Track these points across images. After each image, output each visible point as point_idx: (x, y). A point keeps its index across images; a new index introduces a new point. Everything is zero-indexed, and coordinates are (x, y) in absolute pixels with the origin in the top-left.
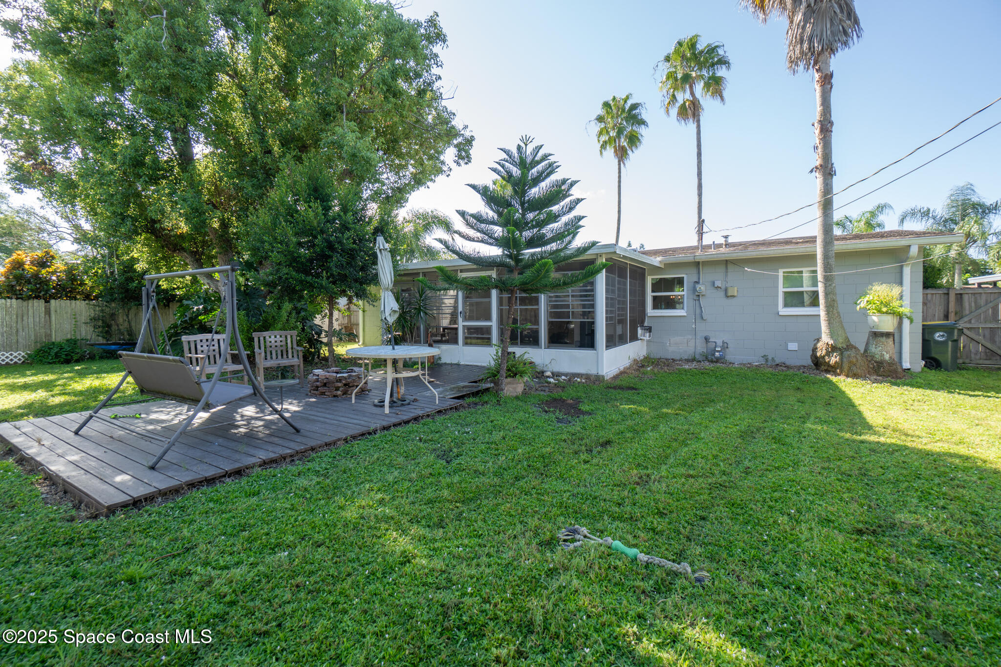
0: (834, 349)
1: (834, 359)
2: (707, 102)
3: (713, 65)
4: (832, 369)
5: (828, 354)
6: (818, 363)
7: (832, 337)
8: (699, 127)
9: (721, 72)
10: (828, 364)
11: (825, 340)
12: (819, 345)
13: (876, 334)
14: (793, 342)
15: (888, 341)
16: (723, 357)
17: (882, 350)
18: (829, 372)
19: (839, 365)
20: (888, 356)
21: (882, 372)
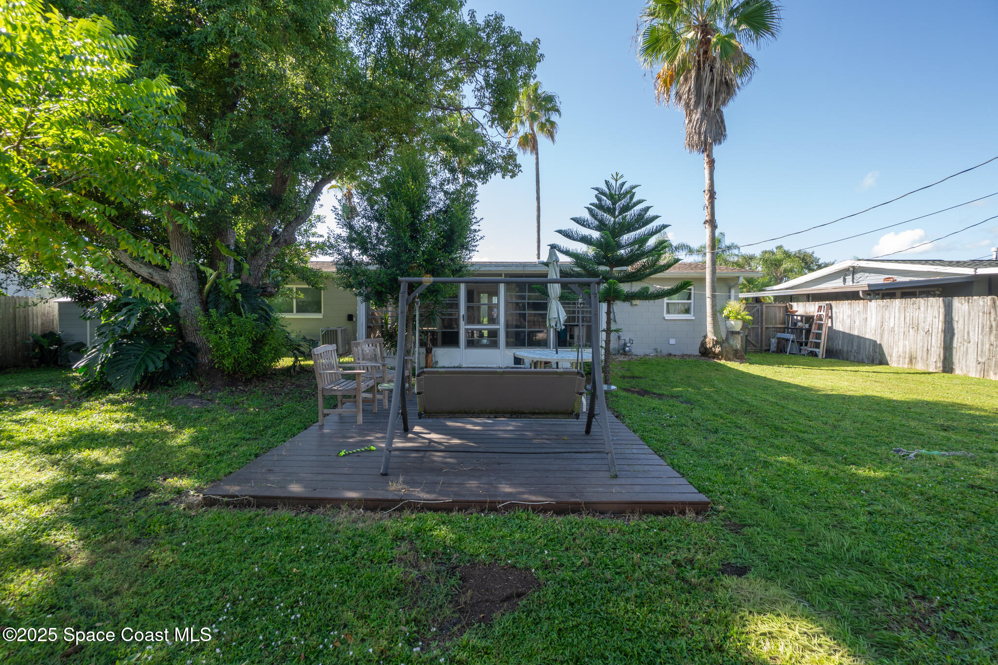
0: (717, 343)
1: (718, 350)
2: (542, 140)
3: (549, 110)
4: (716, 356)
5: (714, 346)
6: (705, 352)
7: (715, 335)
8: (537, 159)
9: (554, 117)
10: (714, 353)
11: (711, 337)
12: (707, 340)
13: (734, 333)
14: (672, 338)
15: (739, 338)
16: (630, 351)
17: (737, 343)
18: (714, 358)
19: (721, 353)
20: (739, 347)
21: (738, 356)
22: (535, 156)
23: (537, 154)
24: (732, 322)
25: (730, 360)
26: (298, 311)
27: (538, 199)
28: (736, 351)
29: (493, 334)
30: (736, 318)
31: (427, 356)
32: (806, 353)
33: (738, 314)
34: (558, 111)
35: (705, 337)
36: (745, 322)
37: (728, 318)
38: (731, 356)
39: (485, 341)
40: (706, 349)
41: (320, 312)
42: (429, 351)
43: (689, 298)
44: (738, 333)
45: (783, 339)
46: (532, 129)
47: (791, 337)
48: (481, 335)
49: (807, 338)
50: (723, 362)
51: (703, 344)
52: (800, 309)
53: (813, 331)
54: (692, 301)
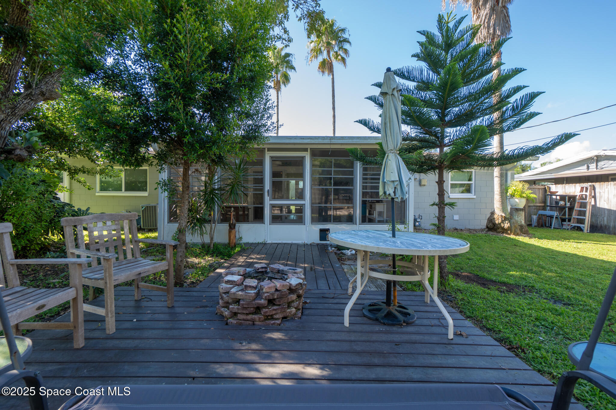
0: (505, 219)
1: (506, 225)
4: (504, 231)
5: (502, 222)
7: (503, 212)
11: (499, 214)
12: (496, 216)
13: (517, 210)
14: (456, 214)
15: (523, 213)
16: (420, 225)
17: (521, 219)
18: (503, 233)
19: (510, 229)
20: (523, 222)
21: (523, 231)
22: (331, 77)
23: (333, 75)
24: (517, 200)
25: (517, 235)
26: (126, 190)
27: (334, 108)
28: (521, 226)
29: (300, 210)
30: (521, 196)
31: (230, 232)
32: (569, 227)
33: (522, 192)
34: (349, 42)
35: (493, 213)
36: (528, 199)
37: (512, 196)
38: (519, 232)
39: (292, 217)
40: (494, 224)
41: (146, 190)
42: (232, 227)
43: (470, 180)
44: (521, 210)
45: (544, 215)
46: (329, 56)
47: (555, 214)
48: (290, 211)
49: (570, 214)
50: (512, 236)
51: (491, 220)
52: (560, 190)
53: (576, 208)
54: (472, 182)
